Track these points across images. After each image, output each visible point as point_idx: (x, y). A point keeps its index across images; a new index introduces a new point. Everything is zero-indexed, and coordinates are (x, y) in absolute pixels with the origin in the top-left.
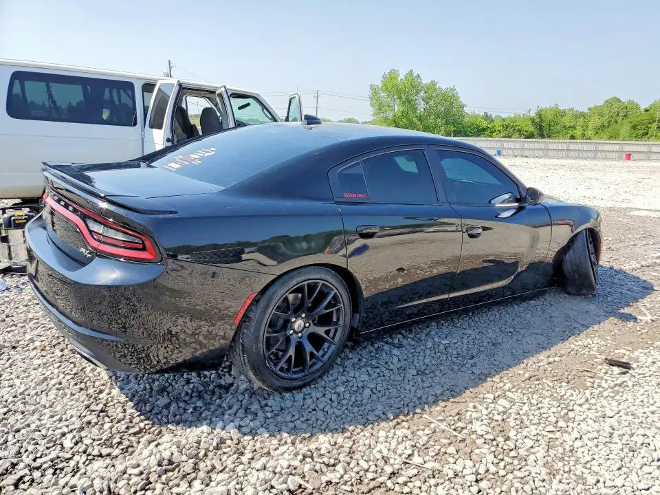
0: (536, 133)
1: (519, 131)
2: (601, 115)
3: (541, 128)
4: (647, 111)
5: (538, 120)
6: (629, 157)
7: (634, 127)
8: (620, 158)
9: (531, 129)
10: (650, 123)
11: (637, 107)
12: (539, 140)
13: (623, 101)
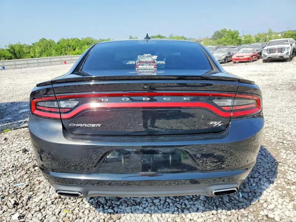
0: (13, 56)
1: (4, 56)
2: (40, 46)
3: (15, 54)
4: (58, 43)
5: (12, 50)
6: (65, 63)
7: (56, 50)
8: (62, 63)
9: (10, 55)
10: (62, 48)
11: (54, 42)
12: (16, 60)
13: (47, 40)
